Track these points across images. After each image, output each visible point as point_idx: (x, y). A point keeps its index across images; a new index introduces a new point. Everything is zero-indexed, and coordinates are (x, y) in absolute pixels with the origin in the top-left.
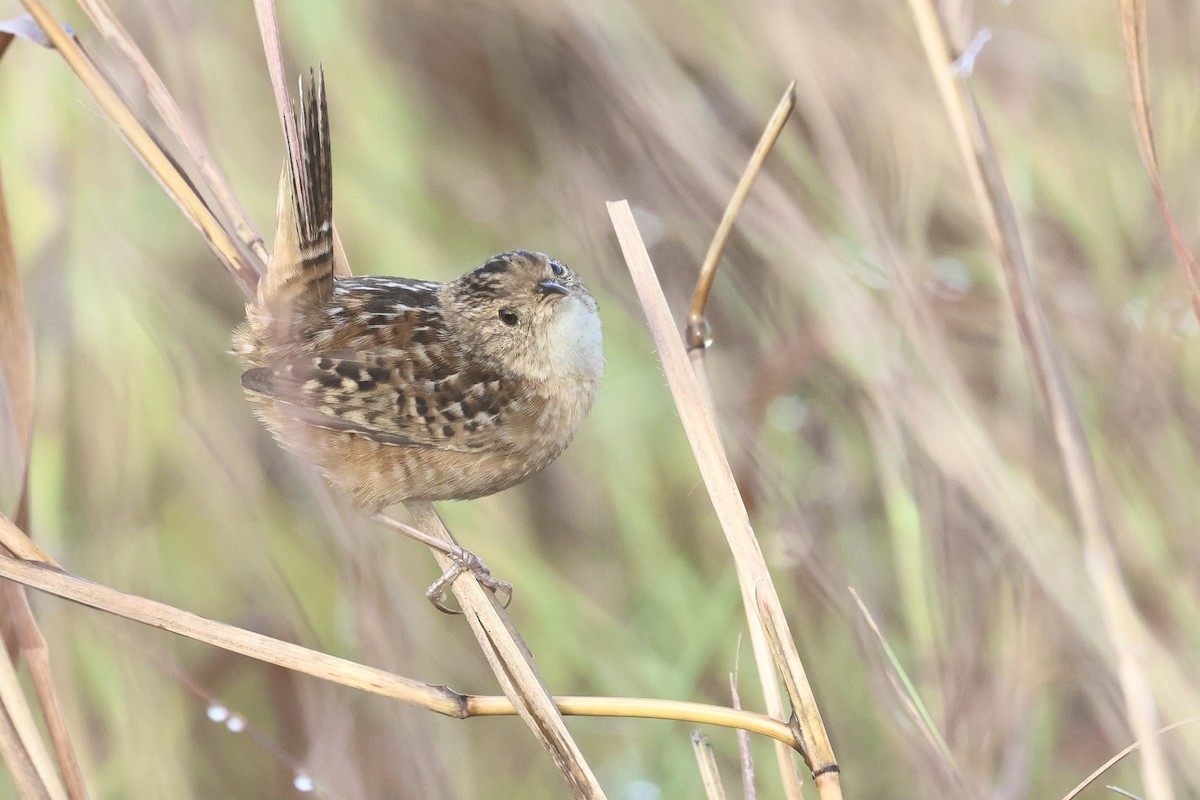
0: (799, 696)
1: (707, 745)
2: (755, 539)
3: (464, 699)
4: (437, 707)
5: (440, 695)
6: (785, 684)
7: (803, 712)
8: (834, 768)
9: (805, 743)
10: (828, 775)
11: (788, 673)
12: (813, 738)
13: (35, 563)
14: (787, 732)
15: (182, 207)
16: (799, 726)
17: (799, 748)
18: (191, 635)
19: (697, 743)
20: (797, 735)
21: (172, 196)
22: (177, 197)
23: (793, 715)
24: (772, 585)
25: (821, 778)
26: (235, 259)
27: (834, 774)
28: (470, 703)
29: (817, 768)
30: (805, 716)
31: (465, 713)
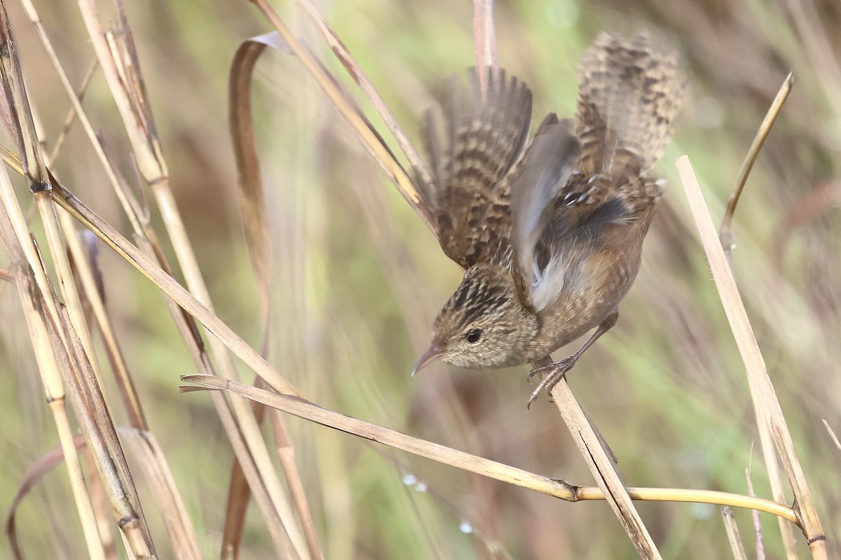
0: (799, 489)
1: (732, 516)
2: (771, 383)
3: (575, 488)
4: (557, 494)
5: (560, 486)
6: (790, 480)
7: (802, 500)
8: (822, 538)
9: (803, 521)
10: (818, 542)
11: (792, 474)
12: (808, 517)
13: (290, 397)
14: (790, 514)
15: (380, 161)
16: (799, 509)
17: (799, 524)
18: (393, 445)
19: (725, 515)
20: (798, 515)
21: (373, 154)
22: (377, 155)
23: (795, 502)
24: (782, 414)
25: (813, 544)
26: (416, 197)
27: (822, 541)
28: (579, 492)
29: (811, 537)
30: (803, 503)
31: (576, 499)
